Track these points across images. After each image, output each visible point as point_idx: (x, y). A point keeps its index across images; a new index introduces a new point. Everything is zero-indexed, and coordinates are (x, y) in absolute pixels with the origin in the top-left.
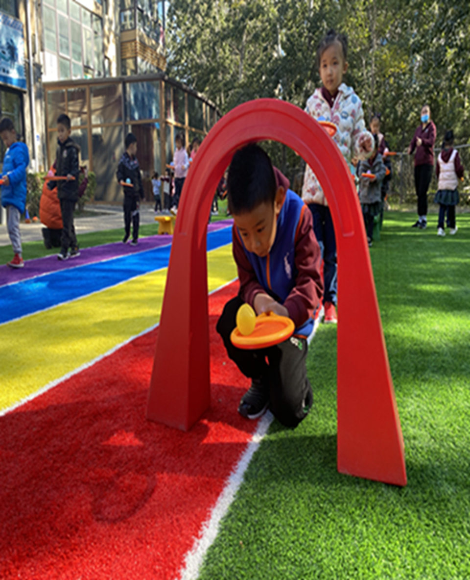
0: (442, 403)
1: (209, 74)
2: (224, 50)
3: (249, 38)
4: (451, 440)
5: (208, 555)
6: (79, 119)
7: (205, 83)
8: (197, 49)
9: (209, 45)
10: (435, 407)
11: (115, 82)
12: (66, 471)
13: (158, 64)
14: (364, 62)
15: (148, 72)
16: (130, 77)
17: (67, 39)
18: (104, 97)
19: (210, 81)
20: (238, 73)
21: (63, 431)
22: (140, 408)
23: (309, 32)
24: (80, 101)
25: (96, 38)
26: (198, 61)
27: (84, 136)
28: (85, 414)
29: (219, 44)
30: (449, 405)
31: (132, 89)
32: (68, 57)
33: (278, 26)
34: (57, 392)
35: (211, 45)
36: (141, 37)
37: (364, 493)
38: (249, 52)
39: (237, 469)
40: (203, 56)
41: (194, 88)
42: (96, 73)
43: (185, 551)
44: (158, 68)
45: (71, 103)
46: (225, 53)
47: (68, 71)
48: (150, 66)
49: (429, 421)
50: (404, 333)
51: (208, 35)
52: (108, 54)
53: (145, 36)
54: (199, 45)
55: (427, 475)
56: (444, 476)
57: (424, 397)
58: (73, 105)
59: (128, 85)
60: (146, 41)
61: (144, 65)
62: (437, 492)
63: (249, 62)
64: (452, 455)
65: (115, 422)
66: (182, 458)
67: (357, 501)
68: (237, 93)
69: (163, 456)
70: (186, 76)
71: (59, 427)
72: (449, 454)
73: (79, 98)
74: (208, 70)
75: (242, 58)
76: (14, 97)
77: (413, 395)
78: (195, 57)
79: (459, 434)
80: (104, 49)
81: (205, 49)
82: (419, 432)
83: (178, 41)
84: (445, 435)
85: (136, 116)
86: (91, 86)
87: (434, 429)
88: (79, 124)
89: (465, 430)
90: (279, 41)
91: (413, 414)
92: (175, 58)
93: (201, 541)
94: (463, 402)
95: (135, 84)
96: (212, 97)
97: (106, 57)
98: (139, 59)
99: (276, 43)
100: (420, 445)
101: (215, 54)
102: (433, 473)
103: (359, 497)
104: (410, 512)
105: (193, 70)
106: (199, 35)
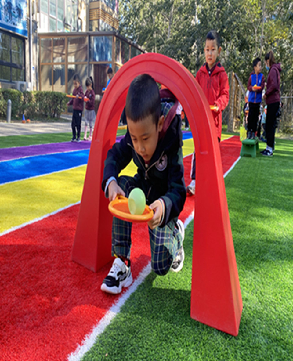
0: (273, 278)
1: (147, 33)
2: (158, 18)
3: (176, 10)
4: (273, 305)
5: (84, 358)
6: (60, 58)
7: (144, 40)
8: (140, 17)
9: (148, 14)
10: (267, 280)
11: (84, 35)
12: (7, 287)
13: (113, 24)
14: (256, 31)
15: (106, 30)
16: (94, 32)
17: (55, 5)
18: (77, 45)
19: (148, 38)
20: (167, 33)
21: (12, 260)
22: (64, 252)
23: (218, 7)
24: (62, 46)
25: (73, 5)
26: (141, 24)
27: (63, 69)
28: (28, 251)
29: (155, 13)
30: (277, 281)
31: (95, 40)
32: (55, 17)
33: (196, 3)
34: (15, 234)
35: (150, 13)
36: (103, 6)
37: (200, 333)
38: (175, 20)
39: (117, 302)
40: (144, 21)
41: (137, 43)
42: (72, 28)
43: (69, 353)
44: (113, 27)
45: (56, 47)
46: (159, 20)
47: (55, 27)
48: (108, 26)
49: (260, 289)
50: (257, 225)
51: (148, 7)
52: (81, 17)
53: (105, 5)
54: (141, 13)
55: (249, 328)
56: (261, 330)
57: (260, 272)
58: (57, 49)
59: (92, 38)
60: (106, 10)
61: (104, 25)
62: (253, 340)
63: (175, 27)
64: (271, 316)
65: (46, 259)
66: (83, 289)
67: (194, 337)
68: (165, 47)
69: (71, 286)
70: (132, 34)
71: (10, 257)
72: (269, 316)
73: (61, 44)
74: (147, 31)
75: (170, 24)
76: (20, 41)
77: (253, 270)
78: (139, 21)
79: (281, 302)
80: (78, 13)
81: (145, 16)
82: (251, 297)
83: (128, 10)
84: (270, 301)
85: (97, 58)
86: (68, 37)
87: (263, 296)
88: (60, 61)
89: (285, 300)
90: (196, 13)
91: (249, 283)
92: (125, 21)
93: (82, 347)
94: (288, 280)
95: (97, 37)
96: (149, 49)
97: (79, 18)
98: (101, 21)
99: (194, 15)
100: (249, 306)
101: (152, 20)
102: (254, 327)
103: (195, 335)
104: (229, 352)
105: (137, 30)
106: (141, 7)
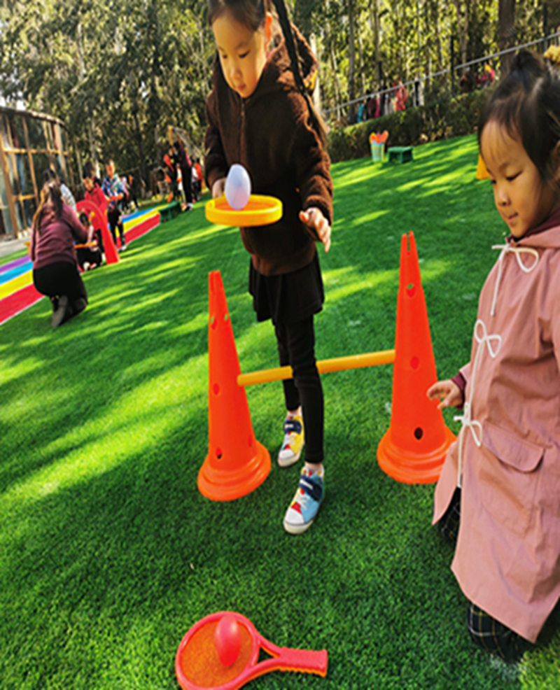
1: (43, 73)
7: (40, 83)
8: (22, 41)
19: (45, 80)
29: (50, 36)
40: (31, 47)
54: (23, 35)
74: (42, 68)
101: (47, 46)
105: (21, 68)
106: (22, 26)
